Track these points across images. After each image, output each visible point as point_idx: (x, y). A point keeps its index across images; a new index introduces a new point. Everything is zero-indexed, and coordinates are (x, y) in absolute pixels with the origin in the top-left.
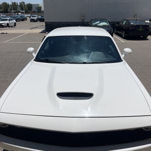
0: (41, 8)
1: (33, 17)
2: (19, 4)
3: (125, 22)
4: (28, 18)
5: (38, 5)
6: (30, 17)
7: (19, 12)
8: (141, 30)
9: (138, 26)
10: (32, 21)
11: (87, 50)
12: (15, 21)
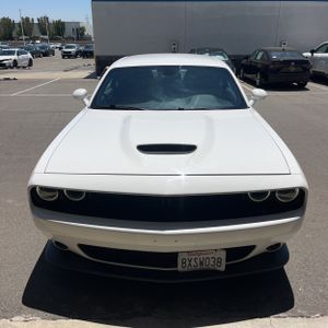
0: (83, 29)
1: (67, 47)
2: (36, 21)
3: (261, 54)
4: (57, 50)
5: (78, 23)
6: (60, 49)
7: (37, 38)
8: (292, 69)
9: (288, 62)
10: (67, 55)
11: (186, 90)
12: (29, 55)
